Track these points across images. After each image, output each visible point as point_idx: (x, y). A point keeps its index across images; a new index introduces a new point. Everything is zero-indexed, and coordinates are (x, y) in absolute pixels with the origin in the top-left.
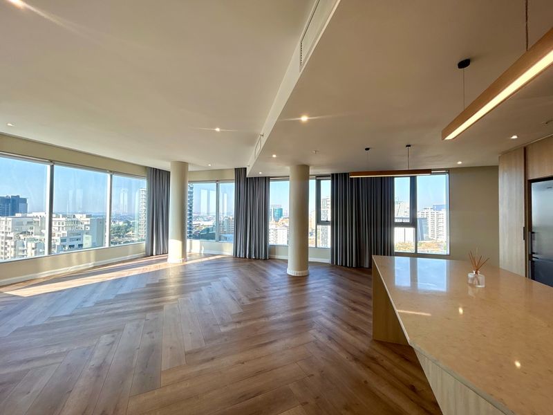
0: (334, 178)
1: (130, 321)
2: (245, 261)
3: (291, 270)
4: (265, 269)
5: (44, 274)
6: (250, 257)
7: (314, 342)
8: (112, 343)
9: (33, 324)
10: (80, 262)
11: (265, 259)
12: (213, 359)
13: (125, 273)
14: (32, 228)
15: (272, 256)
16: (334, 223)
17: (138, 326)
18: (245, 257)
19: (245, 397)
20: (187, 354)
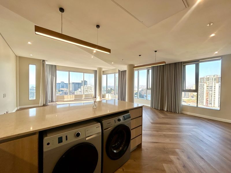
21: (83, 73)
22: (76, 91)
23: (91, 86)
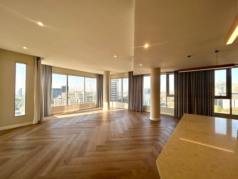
0: (176, 73)
1: (84, 130)
2: (133, 112)
3: (151, 118)
4: (140, 116)
5: (65, 111)
6: (135, 110)
7: (151, 153)
8: (76, 137)
9: (58, 127)
10: (75, 108)
11: (142, 112)
12: (105, 150)
13: (88, 113)
14: (70, 96)
15: (145, 110)
16: (176, 96)
17: (85, 133)
18: (133, 110)
19: (111, 169)
20: (97, 146)
21: (84, 78)
22: (55, 99)
23: (74, 92)
